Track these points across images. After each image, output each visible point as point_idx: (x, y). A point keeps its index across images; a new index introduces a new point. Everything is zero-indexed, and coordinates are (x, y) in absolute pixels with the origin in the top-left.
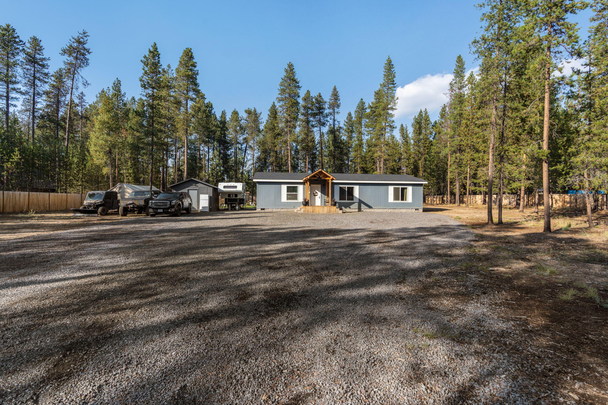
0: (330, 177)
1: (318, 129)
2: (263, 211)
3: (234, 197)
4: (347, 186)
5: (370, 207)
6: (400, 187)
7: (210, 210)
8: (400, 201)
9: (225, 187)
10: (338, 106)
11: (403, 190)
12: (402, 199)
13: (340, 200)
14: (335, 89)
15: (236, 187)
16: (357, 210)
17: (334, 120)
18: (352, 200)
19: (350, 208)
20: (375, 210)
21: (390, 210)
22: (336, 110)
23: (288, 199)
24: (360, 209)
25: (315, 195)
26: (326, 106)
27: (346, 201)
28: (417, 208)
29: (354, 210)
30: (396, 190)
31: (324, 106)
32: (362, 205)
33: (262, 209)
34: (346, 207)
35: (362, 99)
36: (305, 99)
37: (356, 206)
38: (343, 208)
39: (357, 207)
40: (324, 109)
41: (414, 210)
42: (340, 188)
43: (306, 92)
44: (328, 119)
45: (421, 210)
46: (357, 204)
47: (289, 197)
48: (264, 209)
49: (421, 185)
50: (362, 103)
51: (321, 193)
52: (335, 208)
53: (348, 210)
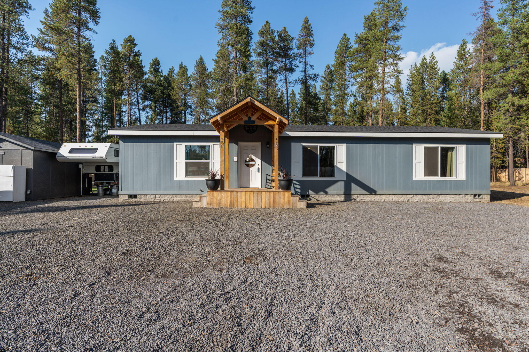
0: (274, 119)
1: (282, 77)
2: (135, 200)
3: (107, 171)
4: (319, 145)
5: (371, 191)
6: (440, 146)
7: (28, 197)
8: (439, 178)
9: (72, 151)
10: (311, 45)
11: (445, 152)
12: (444, 174)
13: (304, 174)
14: (306, 21)
15: (95, 150)
16: (342, 198)
17: (306, 64)
18: (332, 174)
19: (326, 193)
20: (384, 198)
21: (416, 198)
22: (309, 49)
23: (188, 173)
24: (348, 196)
25: (248, 166)
26: (294, 44)
27: (318, 178)
28: (478, 192)
29: (335, 199)
30: (429, 154)
31: (291, 46)
32: (353, 186)
33: (130, 196)
34: (317, 192)
35: (345, 35)
36: (262, 33)
37: (340, 187)
38: (311, 192)
39: (342, 192)
40: (290, 49)
41: (470, 198)
42: (305, 148)
43: (265, 23)
44: (297, 62)
45: (486, 198)
46: (341, 185)
47: (190, 169)
48: (135, 196)
49: (486, 141)
50: (346, 39)
51: (262, 160)
52: (287, 194)
53: (322, 198)
